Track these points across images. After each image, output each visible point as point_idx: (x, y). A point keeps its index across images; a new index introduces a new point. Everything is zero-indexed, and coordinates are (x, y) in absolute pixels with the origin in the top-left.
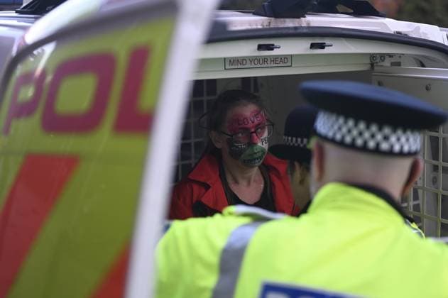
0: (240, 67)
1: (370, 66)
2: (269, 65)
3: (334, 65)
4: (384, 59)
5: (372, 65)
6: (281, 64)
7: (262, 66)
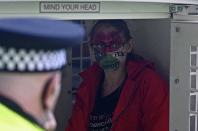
0: (53, 10)
1: (170, 15)
2: (80, 10)
3: (139, 13)
4: (182, 9)
5: (172, 15)
6: (90, 10)
7: (74, 11)
